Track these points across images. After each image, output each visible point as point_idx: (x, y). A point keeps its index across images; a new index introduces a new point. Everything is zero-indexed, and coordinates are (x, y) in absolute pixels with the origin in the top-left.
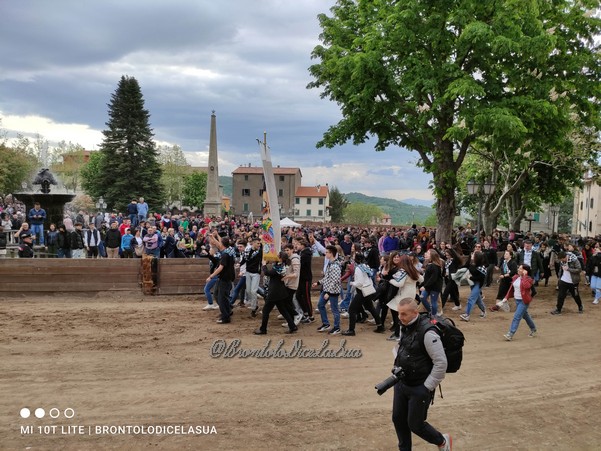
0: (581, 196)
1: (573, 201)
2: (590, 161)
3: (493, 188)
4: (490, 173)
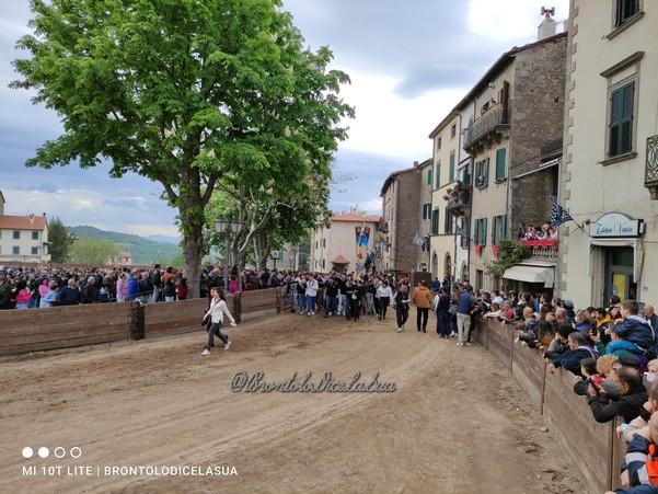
0: (316, 236)
1: (309, 241)
2: (322, 205)
3: (240, 226)
4: (237, 211)
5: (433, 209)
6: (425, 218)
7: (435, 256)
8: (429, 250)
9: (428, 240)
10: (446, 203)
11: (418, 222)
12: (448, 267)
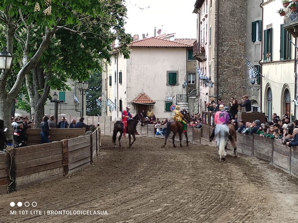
5: (265, 28)
6: (254, 40)
7: (269, 90)
8: (260, 82)
9: (259, 69)
10: (281, 20)
11: (245, 46)
12: (286, 105)
